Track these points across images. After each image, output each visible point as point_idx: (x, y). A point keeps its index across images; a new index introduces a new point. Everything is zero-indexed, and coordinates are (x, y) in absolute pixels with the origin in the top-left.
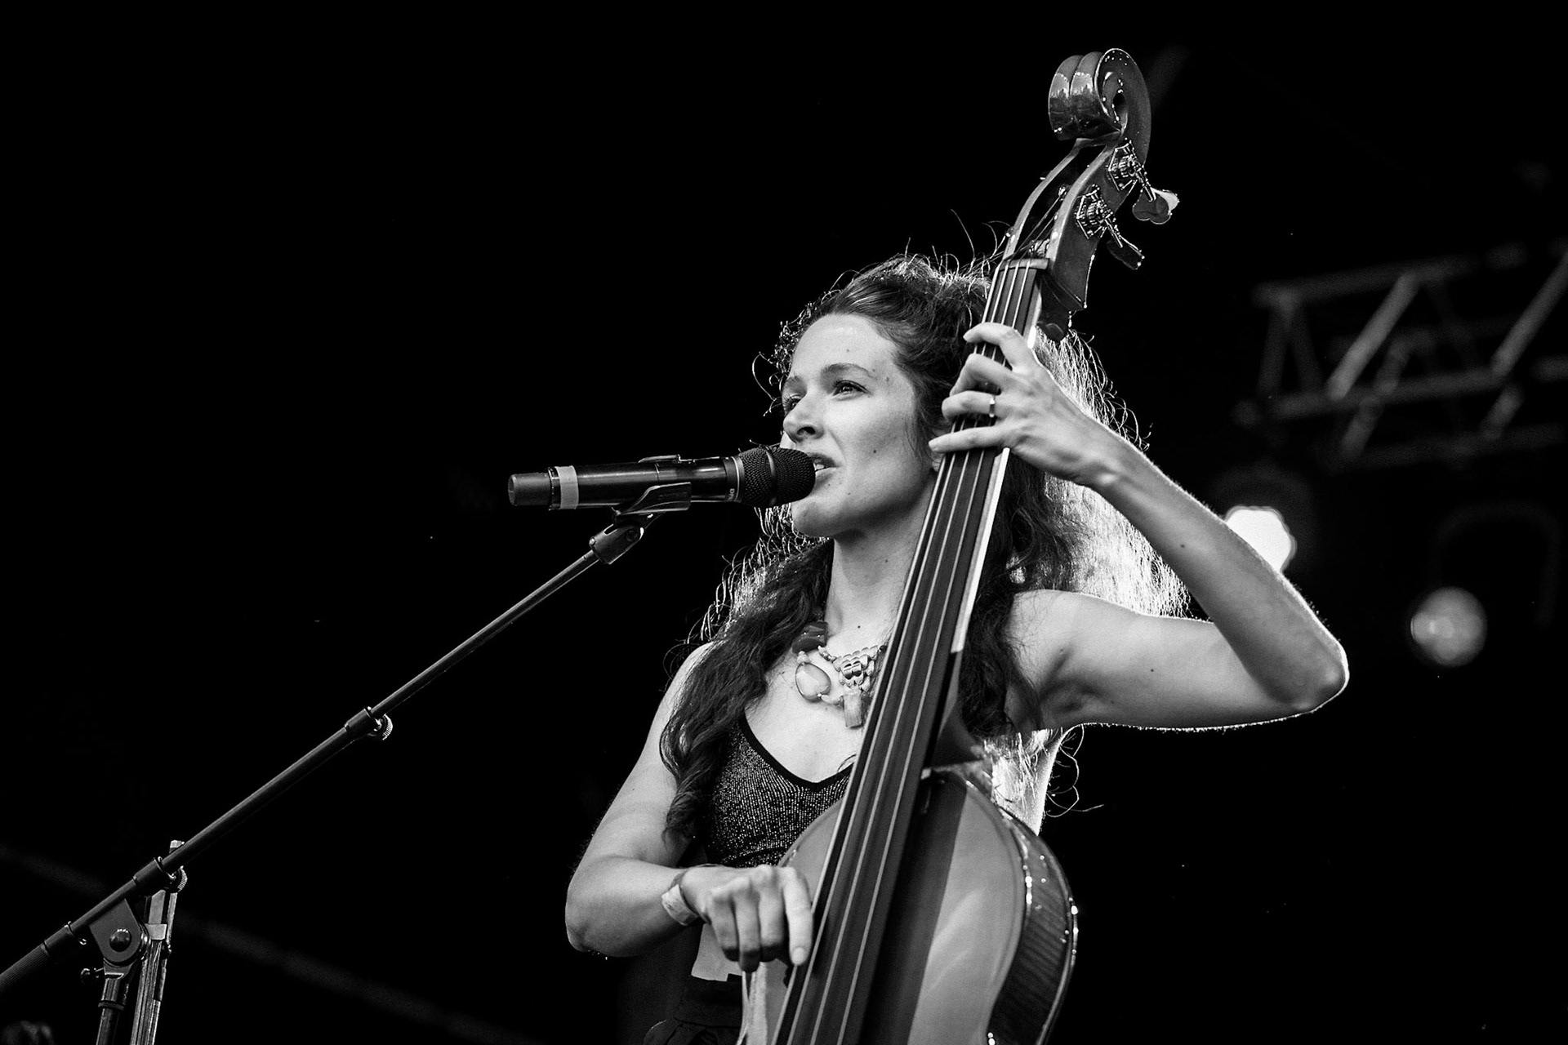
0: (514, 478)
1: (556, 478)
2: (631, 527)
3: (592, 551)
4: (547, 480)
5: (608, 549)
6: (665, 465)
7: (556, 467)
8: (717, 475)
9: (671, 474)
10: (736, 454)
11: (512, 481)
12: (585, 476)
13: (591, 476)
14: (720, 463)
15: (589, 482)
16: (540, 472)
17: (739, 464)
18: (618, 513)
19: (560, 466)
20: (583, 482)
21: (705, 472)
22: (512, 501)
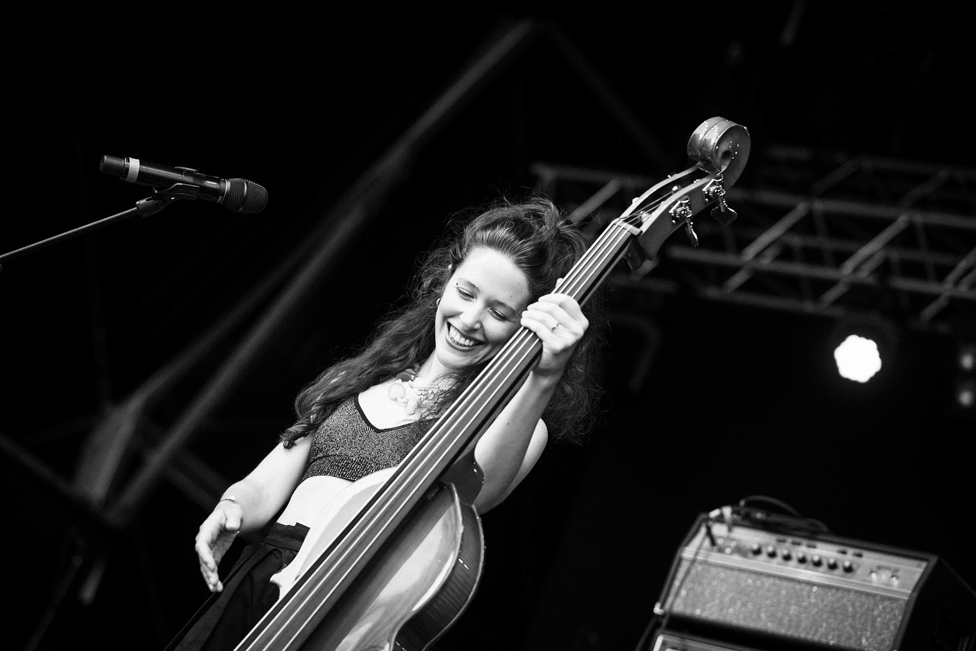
0: (105, 157)
1: (128, 164)
2: (161, 201)
3: (136, 208)
4: (124, 163)
5: (145, 209)
6: (188, 174)
7: (130, 158)
8: (214, 187)
9: (190, 179)
10: (228, 179)
11: (104, 158)
12: (144, 167)
13: (147, 168)
14: (218, 181)
15: (144, 170)
16: (120, 158)
17: (228, 185)
18: (156, 192)
19: (132, 157)
20: (142, 170)
21: (210, 184)
22: (101, 168)
